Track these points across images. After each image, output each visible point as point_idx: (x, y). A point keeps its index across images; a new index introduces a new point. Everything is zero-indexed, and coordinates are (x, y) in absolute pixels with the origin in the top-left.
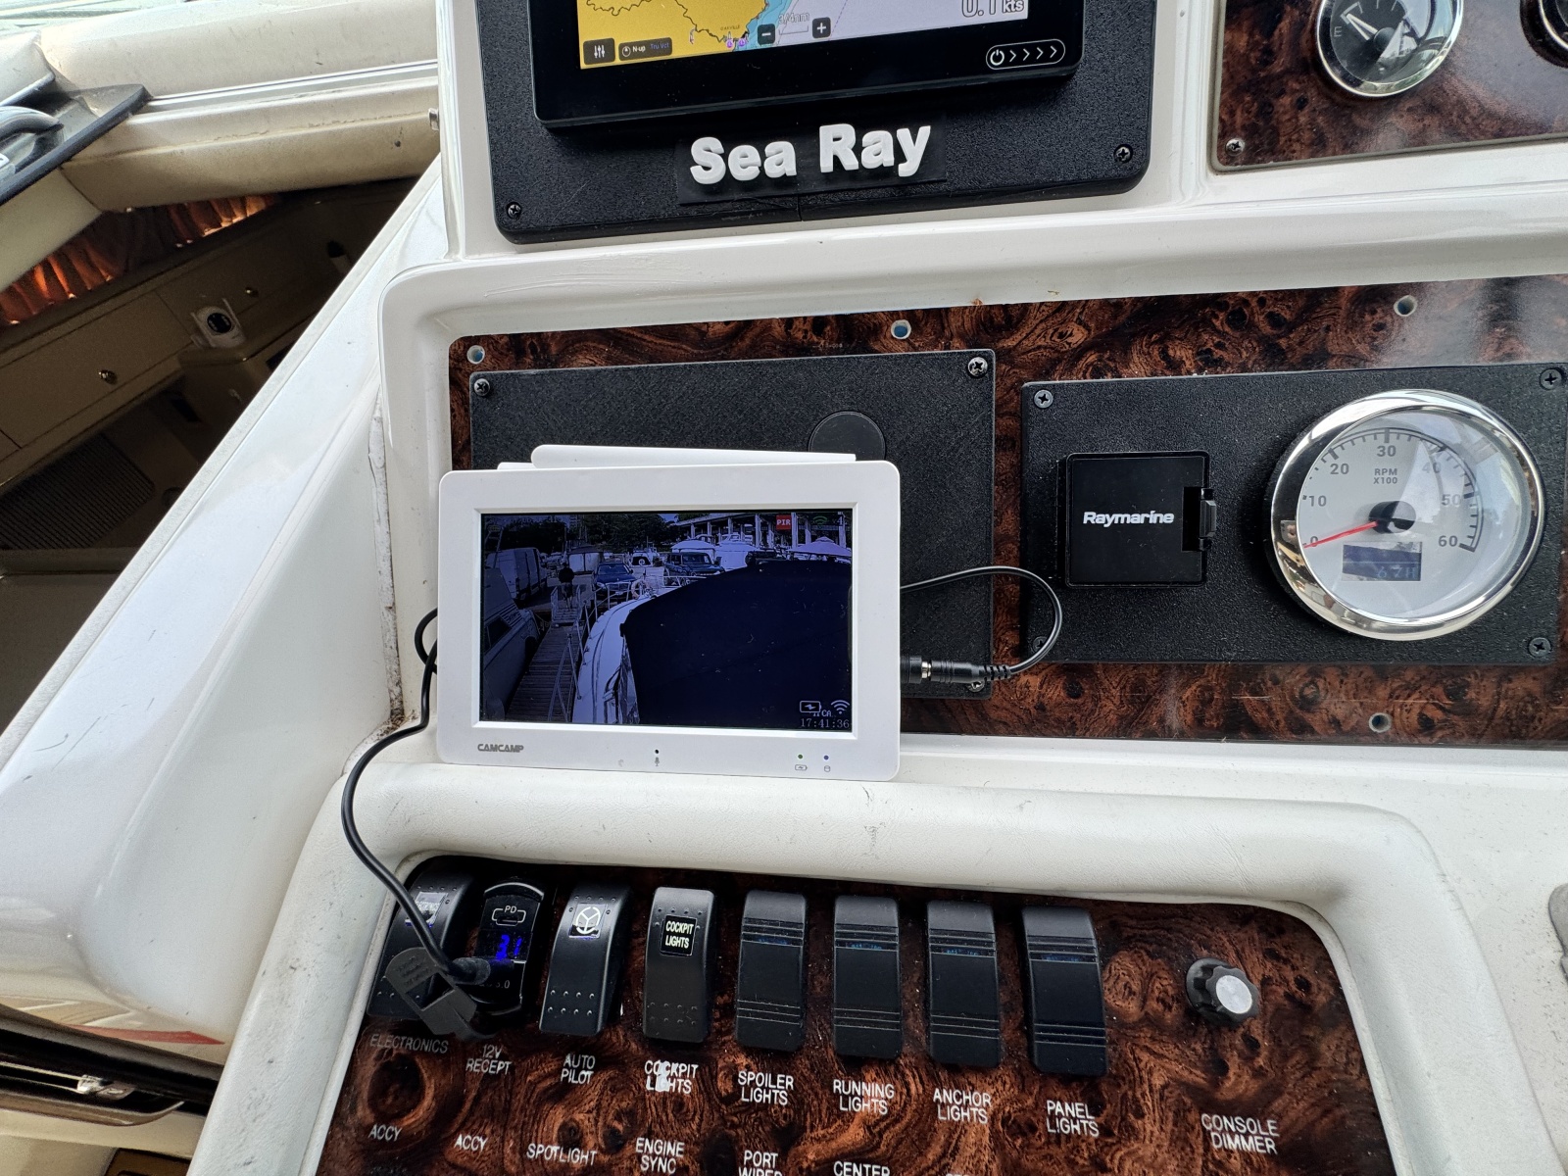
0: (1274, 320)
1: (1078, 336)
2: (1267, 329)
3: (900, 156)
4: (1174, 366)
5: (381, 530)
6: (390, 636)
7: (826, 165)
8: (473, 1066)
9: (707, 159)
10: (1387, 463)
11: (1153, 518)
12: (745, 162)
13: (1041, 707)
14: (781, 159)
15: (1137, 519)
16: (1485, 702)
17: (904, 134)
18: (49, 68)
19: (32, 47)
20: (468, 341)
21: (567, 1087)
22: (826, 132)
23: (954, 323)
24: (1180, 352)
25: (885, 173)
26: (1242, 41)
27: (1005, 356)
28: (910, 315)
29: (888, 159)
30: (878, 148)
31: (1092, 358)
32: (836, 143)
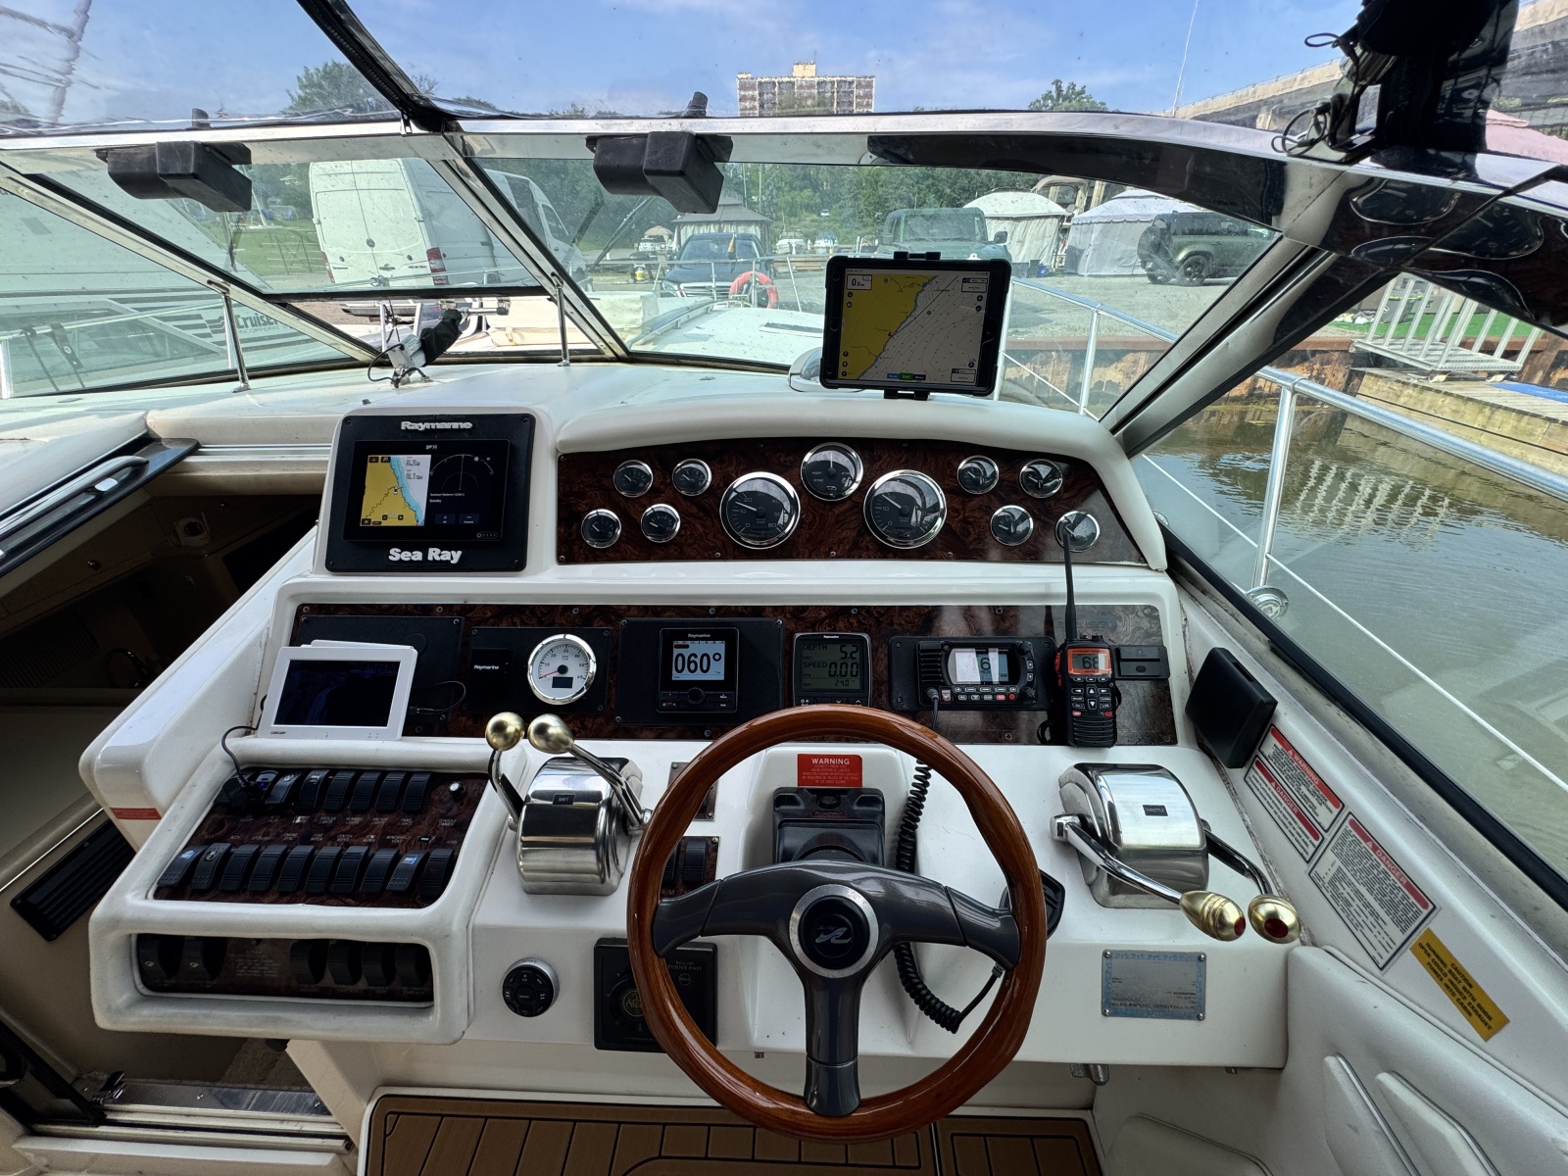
0: (541, 612)
1: (489, 614)
2: (540, 615)
3: (452, 558)
4: (514, 624)
5: (259, 666)
6: (252, 704)
7: (430, 558)
8: (242, 820)
9: (395, 554)
10: (566, 654)
11: (493, 667)
12: (406, 556)
13: (465, 727)
14: (418, 556)
15: (489, 668)
16: (590, 725)
17: (453, 552)
18: (147, 427)
19: (143, 419)
20: (303, 605)
21: (270, 823)
22: (431, 550)
23: (455, 608)
24: (517, 620)
25: (448, 562)
26: (562, 530)
27: (467, 619)
28: (442, 605)
29: (449, 559)
30: (446, 556)
31: (492, 621)
32: (434, 554)
